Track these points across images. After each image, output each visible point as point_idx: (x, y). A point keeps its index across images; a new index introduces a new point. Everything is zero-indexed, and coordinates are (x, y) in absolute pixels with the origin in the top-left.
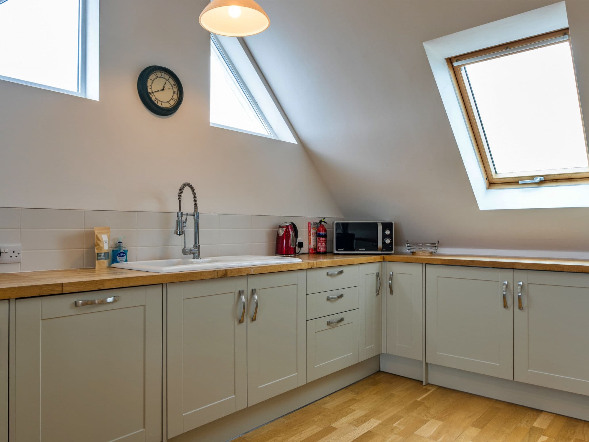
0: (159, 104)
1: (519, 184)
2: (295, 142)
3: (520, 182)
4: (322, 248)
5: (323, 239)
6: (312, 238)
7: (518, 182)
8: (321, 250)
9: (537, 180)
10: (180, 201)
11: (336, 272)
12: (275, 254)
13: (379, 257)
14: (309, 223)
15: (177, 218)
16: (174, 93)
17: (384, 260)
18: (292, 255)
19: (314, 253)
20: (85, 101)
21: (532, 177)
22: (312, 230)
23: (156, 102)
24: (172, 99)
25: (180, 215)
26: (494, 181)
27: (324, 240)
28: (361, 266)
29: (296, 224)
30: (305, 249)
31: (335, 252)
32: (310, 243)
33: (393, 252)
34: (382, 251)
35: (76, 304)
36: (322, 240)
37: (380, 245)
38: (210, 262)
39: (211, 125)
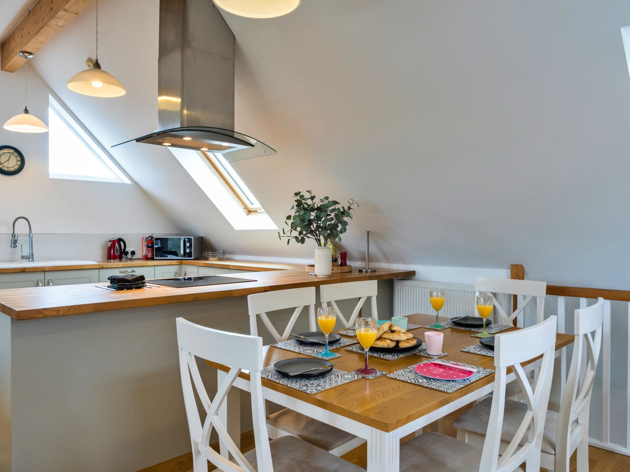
0: (6, 169)
1: (258, 212)
2: (131, 183)
4: (149, 256)
5: (151, 249)
6: (144, 248)
8: (149, 257)
10: (14, 228)
11: (130, 271)
12: (107, 260)
13: (176, 261)
14: (143, 238)
15: (12, 238)
16: (17, 161)
17: (181, 264)
18: (118, 260)
19: (145, 259)
22: (144, 243)
23: (3, 168)
24: (13, 167)
25: (14, 235)
26: (251, 210)
27: (151, 250)
28: (156, 267)
29: (124, 239)
30: (139, 255)
31: (155, 258)
32: (143, 252)
33: (192, 258)
34: (184, 257)
36: (150, 250)
37: (182, 252)
39: (51, 177)
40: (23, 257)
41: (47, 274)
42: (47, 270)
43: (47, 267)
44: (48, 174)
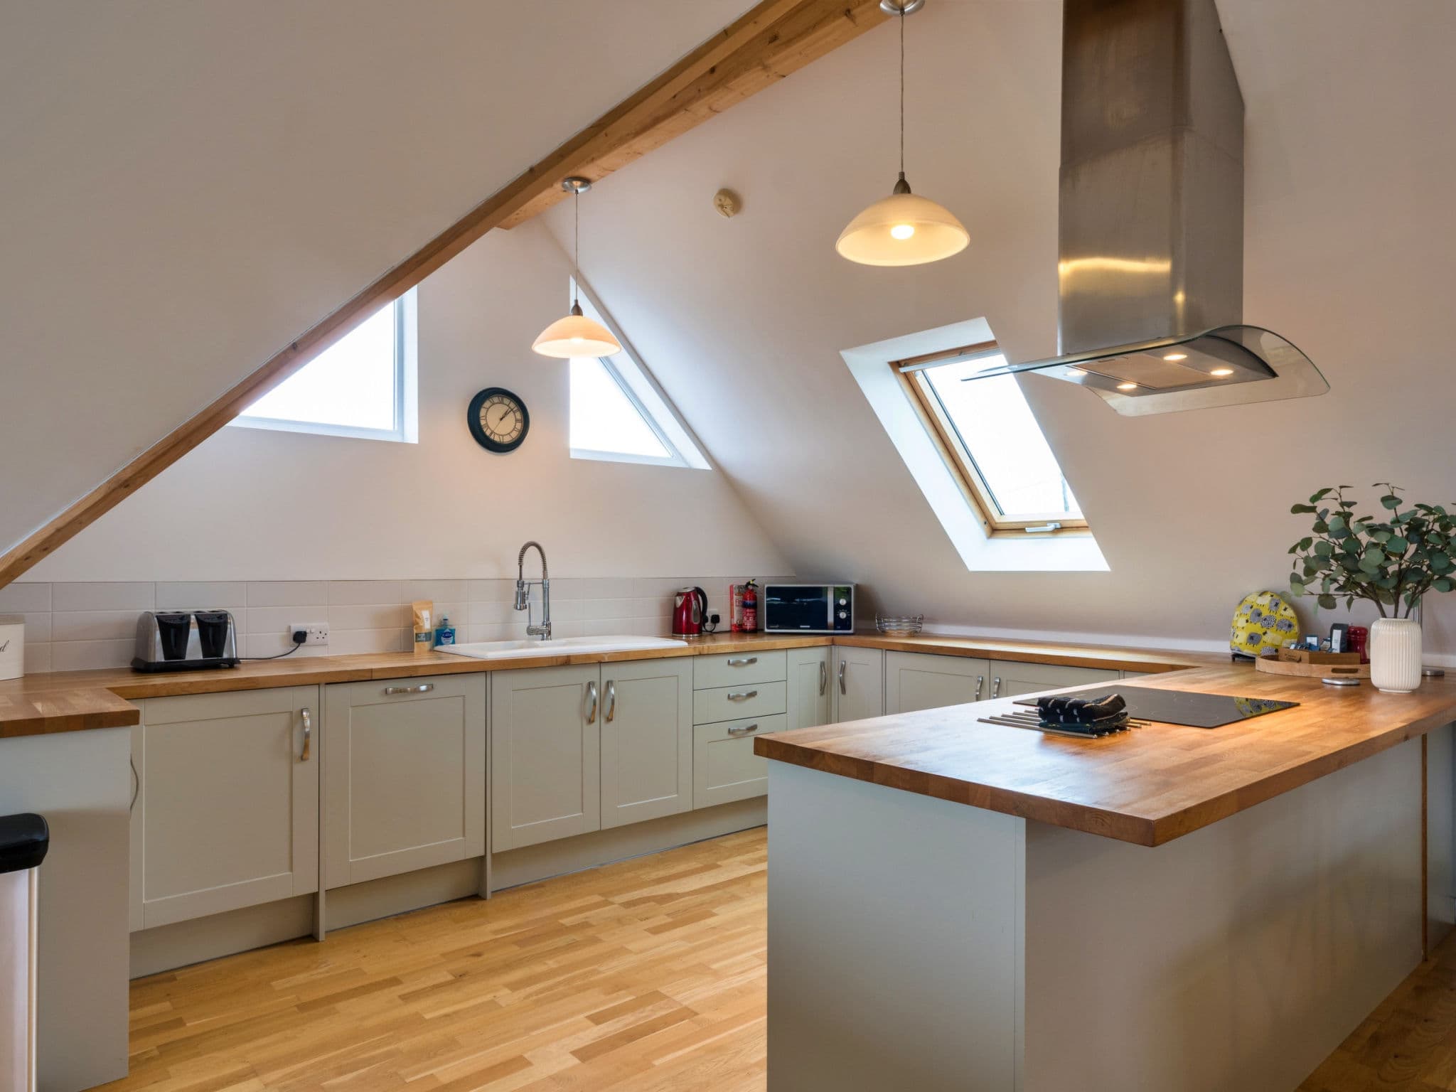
0: (497, 439)
1: (1027, 533)
2: (708, 467)
3: (1028, 530)
4: (749, 625)
5: (752, 610)
6: (736, 609)
7: (1024, 529)
8: (748, 628)
9: (1051, 527)
10: (521, 566)
11: (745, 661)
12: (671, 634)
13: (823, 638)
14: (731, 587)
15: (517, 588)
16: (517, 421)
17: (833, 644)
18: (696, 635)
19: (738, 631)
20: (402, 446)
21: (1045, 523)
22: (735, 597)
23: (492, 437)
24: (514, 429)
25: (520, 584)
26: (999, 526)
27: (752, 612)
28: (790, 653)
29: (703, 589)
30: (724, 624)
31: (766, 630)
32: (732, 617)
33: (851, 631)
34: (835, 629)
35: (386, 691)
36: (750, 613)
37: (831, 619)
38: (564, 645)
39: (573, 456)
40: (531, 631)
41: (605, 669)
42: (607, 660)
43: (606, 654)
44: (567, 451)
